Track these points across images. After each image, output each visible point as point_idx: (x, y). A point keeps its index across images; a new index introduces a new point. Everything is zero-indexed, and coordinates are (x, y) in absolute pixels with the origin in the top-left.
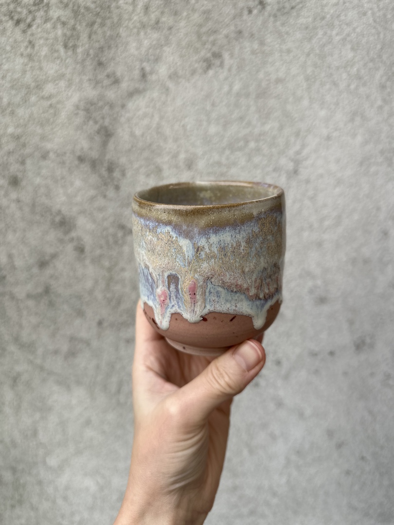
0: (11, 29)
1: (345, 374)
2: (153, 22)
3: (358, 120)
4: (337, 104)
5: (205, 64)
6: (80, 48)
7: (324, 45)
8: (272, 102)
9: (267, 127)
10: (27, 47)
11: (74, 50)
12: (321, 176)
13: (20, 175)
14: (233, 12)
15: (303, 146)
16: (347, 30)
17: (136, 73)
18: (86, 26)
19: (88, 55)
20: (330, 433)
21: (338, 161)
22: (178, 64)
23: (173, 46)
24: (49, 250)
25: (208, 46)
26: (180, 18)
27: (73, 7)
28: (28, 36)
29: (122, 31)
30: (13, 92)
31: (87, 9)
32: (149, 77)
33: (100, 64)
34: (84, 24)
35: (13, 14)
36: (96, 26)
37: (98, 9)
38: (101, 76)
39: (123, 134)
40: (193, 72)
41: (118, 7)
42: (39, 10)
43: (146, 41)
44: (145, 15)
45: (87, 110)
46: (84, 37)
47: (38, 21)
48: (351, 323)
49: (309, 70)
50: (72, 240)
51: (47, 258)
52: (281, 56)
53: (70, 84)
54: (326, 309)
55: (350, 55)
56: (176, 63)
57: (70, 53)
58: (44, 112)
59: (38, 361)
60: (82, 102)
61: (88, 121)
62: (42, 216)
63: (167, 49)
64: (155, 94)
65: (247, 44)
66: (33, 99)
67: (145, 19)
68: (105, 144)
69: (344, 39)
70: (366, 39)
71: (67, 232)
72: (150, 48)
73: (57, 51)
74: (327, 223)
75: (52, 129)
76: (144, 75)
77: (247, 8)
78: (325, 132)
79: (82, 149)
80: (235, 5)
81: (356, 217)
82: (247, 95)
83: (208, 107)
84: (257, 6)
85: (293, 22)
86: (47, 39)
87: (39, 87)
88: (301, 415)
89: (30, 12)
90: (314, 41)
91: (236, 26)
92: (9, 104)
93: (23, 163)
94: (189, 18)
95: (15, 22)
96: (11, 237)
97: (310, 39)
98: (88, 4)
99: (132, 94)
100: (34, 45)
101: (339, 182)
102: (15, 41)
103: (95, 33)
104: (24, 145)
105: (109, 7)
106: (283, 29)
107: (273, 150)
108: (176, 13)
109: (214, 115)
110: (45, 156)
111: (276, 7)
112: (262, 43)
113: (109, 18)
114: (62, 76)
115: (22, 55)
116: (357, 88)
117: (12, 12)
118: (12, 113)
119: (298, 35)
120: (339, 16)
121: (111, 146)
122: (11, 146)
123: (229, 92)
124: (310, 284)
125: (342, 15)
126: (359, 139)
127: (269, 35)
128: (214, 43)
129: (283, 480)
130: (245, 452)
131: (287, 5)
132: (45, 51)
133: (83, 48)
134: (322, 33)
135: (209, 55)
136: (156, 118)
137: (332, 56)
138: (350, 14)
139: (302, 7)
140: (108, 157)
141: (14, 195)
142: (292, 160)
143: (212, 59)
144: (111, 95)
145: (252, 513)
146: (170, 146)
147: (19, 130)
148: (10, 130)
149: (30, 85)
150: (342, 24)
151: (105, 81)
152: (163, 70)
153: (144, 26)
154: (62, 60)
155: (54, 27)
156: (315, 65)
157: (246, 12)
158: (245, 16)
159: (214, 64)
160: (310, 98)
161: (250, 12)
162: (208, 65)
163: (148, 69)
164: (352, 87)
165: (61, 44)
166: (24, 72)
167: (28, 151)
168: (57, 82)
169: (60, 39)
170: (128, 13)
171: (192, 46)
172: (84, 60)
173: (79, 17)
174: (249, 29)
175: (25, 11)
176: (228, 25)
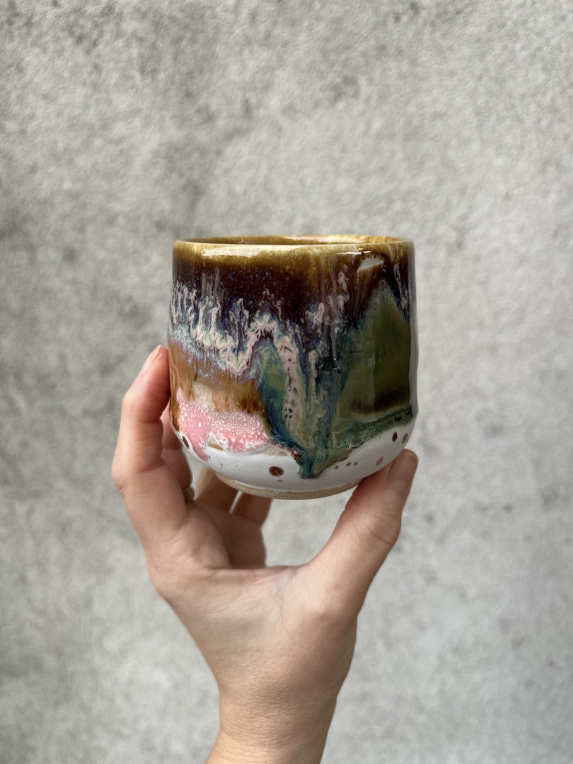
0: (71, 49)
1: (528, 538)
2: (261, 36)
3: (551, 170)
4: (521, 148)
5: (333, 93)
6: (162, 73)
7: (503, 64)
8: (426, 146)
9: (420, 181)
10: (91, 73)
11: (153, 76)
12: (497, 251)
13: (77, 246)
14: (373, 19)
15: (471, 208)
16: (537, 42)
17: (238, 107)
18: (171, 43)
19: (172, 83)
20: (504, 625)
21: (521, 230)
22: (296, 94)
23: (289, 69)
24: (116, 351)
25: (338, 68)
26: (299, 29)
27: (154, 17)
28: (93, 57)
29: (220, 50)
30: (72, 134)
31: (173, 19)
32: (255, 113)
33: (189, 95)
34: (168, 40)
35: (74, 29)
36: (184, 43)
37: (187, 20)
38: (190, 111)
39: (218, 191)
40: (316, 105)
41: (214, 17)
42: (107, 23)
43: (252, 63)
44: (251, 26)
45: (169, 158)
46: (167, 58)
47: (107, 37)
48: (537, 464)
49: (481, 101)
50: (146, 337)
51: (112, 361)
52: (441, 80)
53: (147, 121)
54: (501, 443)
55: (542, 77)
56: (293, 93)
57: (148, 80)
58: (111, 162)
59: (96, 503)
60: (162, 148)
61: (171, 172)
62: (107, 303)
63: (280, 74)
64: (262, 135)
65: (392, 64)
66: (98, 143)
67: (251, 32)
68: (192, 205)
69: (533, 56)
70: (565, 54)
71: (139, 326)
72: (257, 73)
73: (130, 78)
74: (504, 319)
75: (122, 184)
76: (248, 110)
77: (394, 13)
78: (502, 188)
79: (162, 211)
80: (376, 11)
81: (547, 311)
82: (392, 136)
83: (336, 154)
84: (408, 10)
85: (458, 33)
86: (118, 62)
87: (106, 126)
88: (462, 596)
89: (96, 25)
90: (489, 58)
91: (377, 39)
92: (66, 150)
93: (82, 230)
94: (311, 30)
95: (77, 38)
96: (63, 331)
97: (482, 56)
98: (174, 13)
99: (230, 136)
100: (100, 70)
101: (522, 260)
102: (76, 65)
103: (183, 52)
104: (84, 206)
105: (202, 17)
106: (445, 43)
107: (428, 213)
108: (294, 23)
109: (344, 165)
110: (111, 221)
111: (434, 11)
112: (414, 63)
113: (202, 31)
114: (136, 112)
115: (84, 84)
116: (550, 125)
117: (72, 27)
118: (70, 162)
119: (466, 51)
120: (525, 22)
121: (201, 207)
122: (67, 207)
123: (366, 132)
124: (478, 406)
125: (530, 20)
126: (553, 197)
127: (423, 52)
128: (345, 64)
129: (435, 689)
130: (380, 645)
131: (451, 9)
132: (114, 77)
133: (167, 73)
134: (499, 48)
135: (338, 80)
136: (264, 169)
137: (514, 79)
138: (542, 18)
139: (472, 11)
140: (196, 223)
141: (69, 274)
142: (455, 228)
143: (343, 85)
144: (202, 136)
145: (388, 734)
146: (282, 207)
147: (79, 186)
148: (67, 185)
149: (94, 124)
150: (529, 35)
151: (195, 119)
152: (274, 103)
153: (248, 42)
154: (137, 90)
155: (128, 46)
156: (490, 93)
157: (391, 19)
158: (390, 26)
159: (345, 94)
160: (482, 140)
161: (397, 19)
162: (337, 94)
163: (253, 101)
164: (544, 123)
165: (137, 68)
166: (86, 107)
167: (89, 213)
168: (131, 120)
169: (135, 62)
170: (228, 23)
171: (315, 68)
172: (166, 91)
173: (162, 30)
174: (395, 43)
175: (89, 25)
176: (366, 39)
